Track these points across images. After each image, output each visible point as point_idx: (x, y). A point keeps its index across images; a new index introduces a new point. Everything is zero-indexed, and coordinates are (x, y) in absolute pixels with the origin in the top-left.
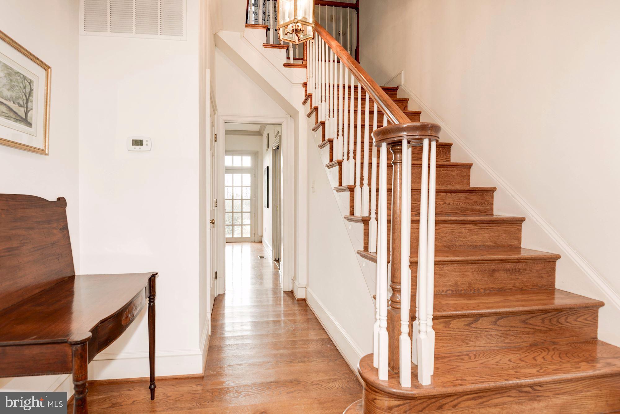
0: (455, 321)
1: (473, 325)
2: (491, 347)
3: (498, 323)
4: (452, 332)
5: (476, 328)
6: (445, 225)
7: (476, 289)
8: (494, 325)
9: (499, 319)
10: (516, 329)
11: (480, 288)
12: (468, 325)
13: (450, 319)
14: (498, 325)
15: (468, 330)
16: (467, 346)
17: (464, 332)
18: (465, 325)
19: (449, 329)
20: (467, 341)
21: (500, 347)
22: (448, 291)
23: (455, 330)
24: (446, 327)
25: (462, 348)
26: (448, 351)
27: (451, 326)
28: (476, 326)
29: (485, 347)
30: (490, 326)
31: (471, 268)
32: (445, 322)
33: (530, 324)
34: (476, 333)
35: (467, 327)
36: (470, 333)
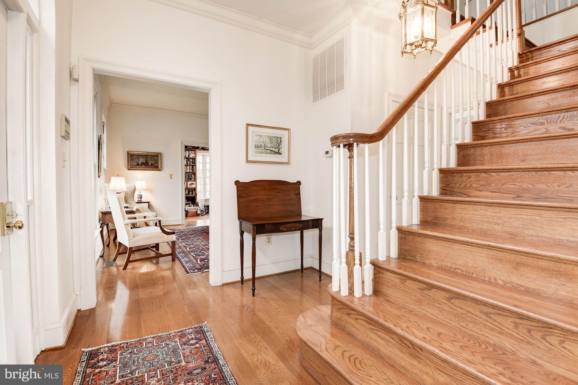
0: (409, 281)
1: (425, 292)
2: (443, 320)
3: (452, 301)
4: (407, 290)
5: (429, 296)
6: (509, 209)
7: (491, 277)
8: (448, 301)
9: (453, 298)
10: (474, 317)
11: (497, 279)
12: (422, 290)
13: (406, 278)
14: (452, 304)
15: (421, 294)
16: (420, 307)
17: (417, 294)
18: (418, 288)
19: (404, 286)
20: (420, 303)
21: (454, 326)
22: (457, 270)
23: (409, 289)
24: (402, 283)
25: (415, 307)
26: (403, 303)
27: (406, 284)
28: (429, 294)
29: (437, 317)
30: (444, 301)
31: (486, 254)
32: (402, 279)
33: (495, 321)
34: (428, 300)
35: (420, 291)
36: (422, 298)
